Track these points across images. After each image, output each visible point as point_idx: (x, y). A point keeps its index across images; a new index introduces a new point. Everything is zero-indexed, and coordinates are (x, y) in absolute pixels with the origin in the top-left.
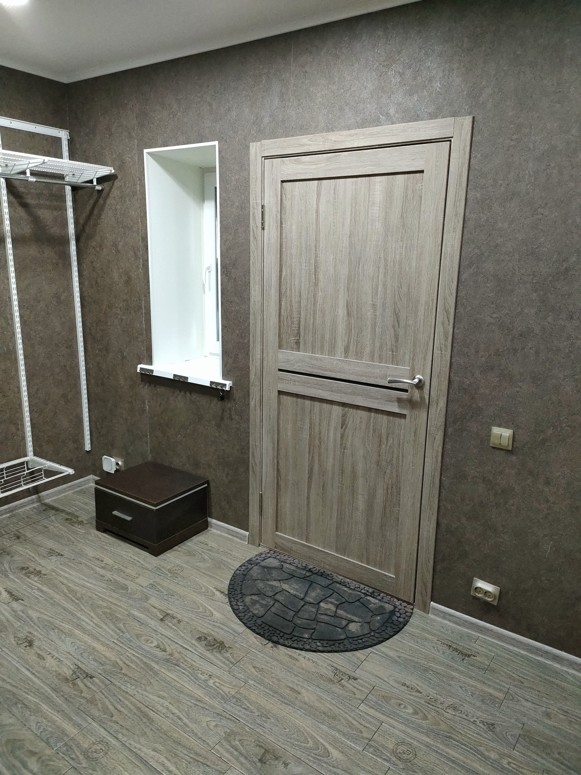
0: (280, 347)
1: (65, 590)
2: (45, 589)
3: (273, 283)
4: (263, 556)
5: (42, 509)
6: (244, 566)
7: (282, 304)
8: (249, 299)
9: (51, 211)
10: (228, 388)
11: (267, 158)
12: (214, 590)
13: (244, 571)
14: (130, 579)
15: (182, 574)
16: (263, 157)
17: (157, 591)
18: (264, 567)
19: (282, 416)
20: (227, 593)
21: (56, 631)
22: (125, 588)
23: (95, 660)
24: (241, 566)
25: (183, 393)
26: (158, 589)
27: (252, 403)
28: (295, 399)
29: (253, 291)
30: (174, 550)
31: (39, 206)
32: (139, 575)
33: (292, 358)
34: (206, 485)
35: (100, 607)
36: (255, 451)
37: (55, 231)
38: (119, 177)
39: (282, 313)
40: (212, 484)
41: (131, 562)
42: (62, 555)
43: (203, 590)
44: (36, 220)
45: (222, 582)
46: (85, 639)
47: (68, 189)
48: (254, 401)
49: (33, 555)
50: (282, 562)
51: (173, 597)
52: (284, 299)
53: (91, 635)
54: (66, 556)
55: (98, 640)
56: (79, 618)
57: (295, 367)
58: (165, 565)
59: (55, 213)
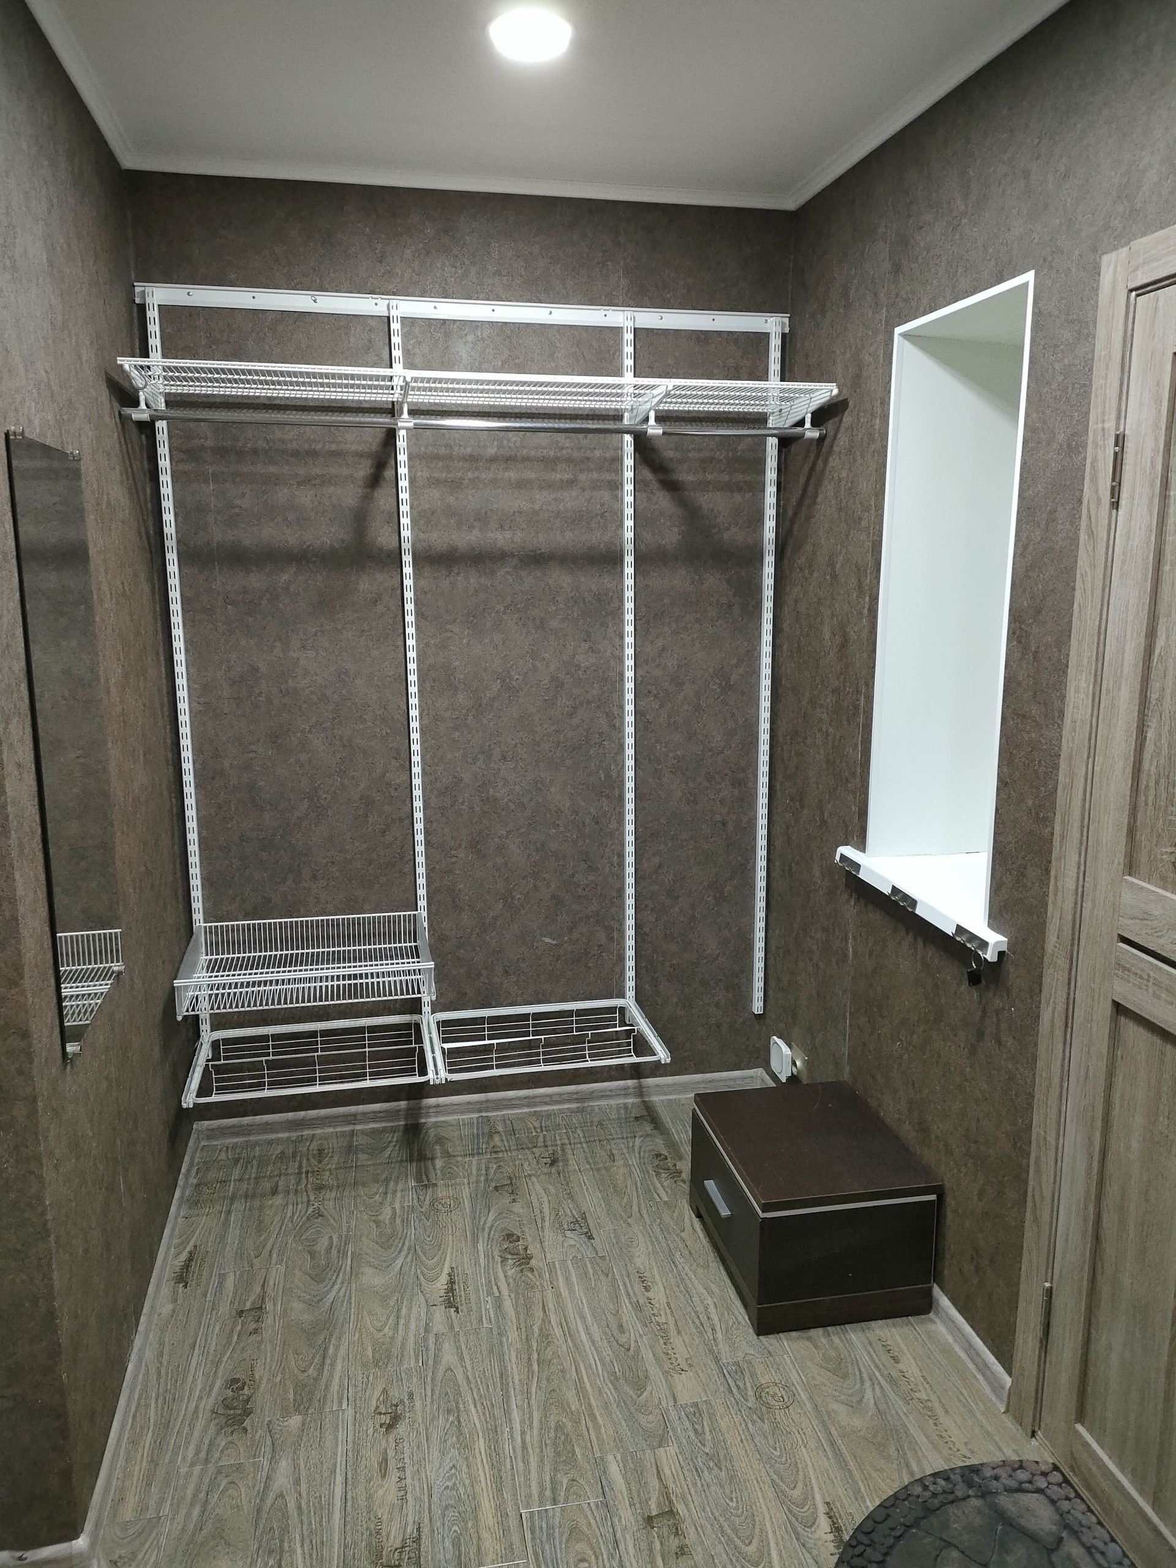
0: (1131, 867)
1: (536, 1329)
2: (508, 1304)
3: (1126, 669)
4: (1022, 1475)
5: (635, 1113)
6: (947, 1479)
7: (1149, 735)
8: (1062, 713)
9: (729, 493)
10: (990, 956)
11: (1142, 289)
12: (822, 1509)
13: (934, 1495)
14: (667, 1366)
15: (779, 1415)
16: (1131, 291)
17: (696, 1430)
18: (1000, 1515)
19: (1119, 1080)
20: (846, 1537)
21: (451, 1419)
22: (640, 1383)
23: (456, 1544)
24: (935, 1475)
25: (910, 937)
26: (703, 1427)
27: (1046, 1016)
28: (1157, 1041)
29: (1072, 689)
30: (809, 1339)
31: (704, 486)
32: (690, 1366)
33: (1157, 911)
34: (933, 1197)
35: (563, 1406)
36: (1043, 1158)
37: (734, 535)
38: (851, 404)
39: (1146, 765)
40: (950, 1202)
41: (697, 1321)
42: (590, 1238)
43: (797, 1493)
44: (691, 514)
45: (857, 1493)
46: (481, 1472)
47: (772, 443)
48: (1050, 1009)
49: (546, 1211)
50: (1067, 1526)
51: (716, 1470)
52: (1153, 723)
53: (496, 1467)
54: (596, 1242)
55: (500, 1490)
56: (507, 1413)
57: (1162, 941)
58: (759, 1368)
59: (738, 498)
